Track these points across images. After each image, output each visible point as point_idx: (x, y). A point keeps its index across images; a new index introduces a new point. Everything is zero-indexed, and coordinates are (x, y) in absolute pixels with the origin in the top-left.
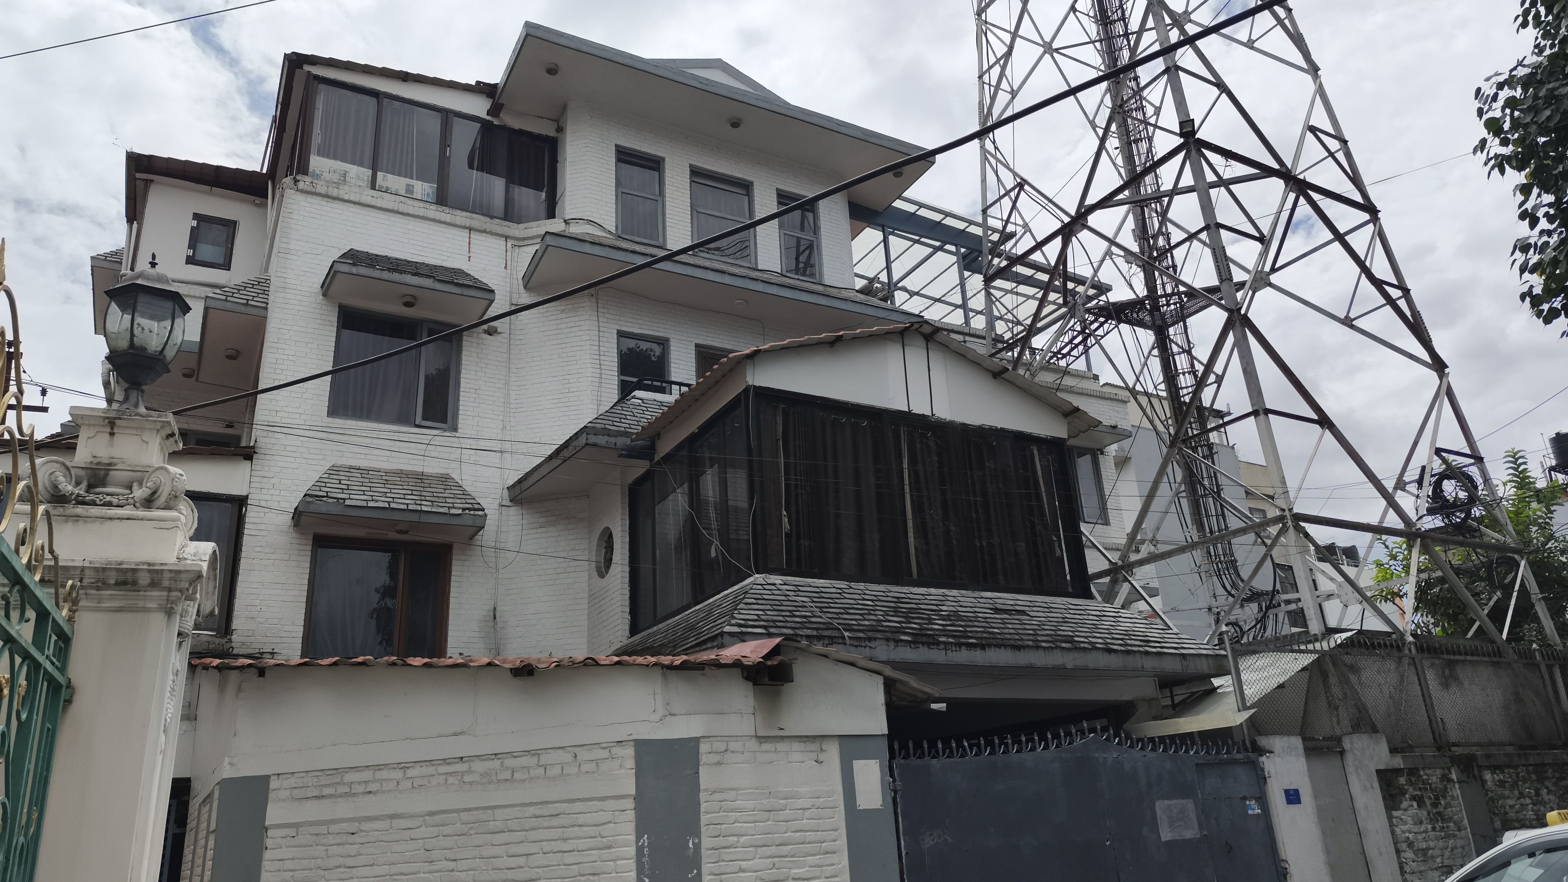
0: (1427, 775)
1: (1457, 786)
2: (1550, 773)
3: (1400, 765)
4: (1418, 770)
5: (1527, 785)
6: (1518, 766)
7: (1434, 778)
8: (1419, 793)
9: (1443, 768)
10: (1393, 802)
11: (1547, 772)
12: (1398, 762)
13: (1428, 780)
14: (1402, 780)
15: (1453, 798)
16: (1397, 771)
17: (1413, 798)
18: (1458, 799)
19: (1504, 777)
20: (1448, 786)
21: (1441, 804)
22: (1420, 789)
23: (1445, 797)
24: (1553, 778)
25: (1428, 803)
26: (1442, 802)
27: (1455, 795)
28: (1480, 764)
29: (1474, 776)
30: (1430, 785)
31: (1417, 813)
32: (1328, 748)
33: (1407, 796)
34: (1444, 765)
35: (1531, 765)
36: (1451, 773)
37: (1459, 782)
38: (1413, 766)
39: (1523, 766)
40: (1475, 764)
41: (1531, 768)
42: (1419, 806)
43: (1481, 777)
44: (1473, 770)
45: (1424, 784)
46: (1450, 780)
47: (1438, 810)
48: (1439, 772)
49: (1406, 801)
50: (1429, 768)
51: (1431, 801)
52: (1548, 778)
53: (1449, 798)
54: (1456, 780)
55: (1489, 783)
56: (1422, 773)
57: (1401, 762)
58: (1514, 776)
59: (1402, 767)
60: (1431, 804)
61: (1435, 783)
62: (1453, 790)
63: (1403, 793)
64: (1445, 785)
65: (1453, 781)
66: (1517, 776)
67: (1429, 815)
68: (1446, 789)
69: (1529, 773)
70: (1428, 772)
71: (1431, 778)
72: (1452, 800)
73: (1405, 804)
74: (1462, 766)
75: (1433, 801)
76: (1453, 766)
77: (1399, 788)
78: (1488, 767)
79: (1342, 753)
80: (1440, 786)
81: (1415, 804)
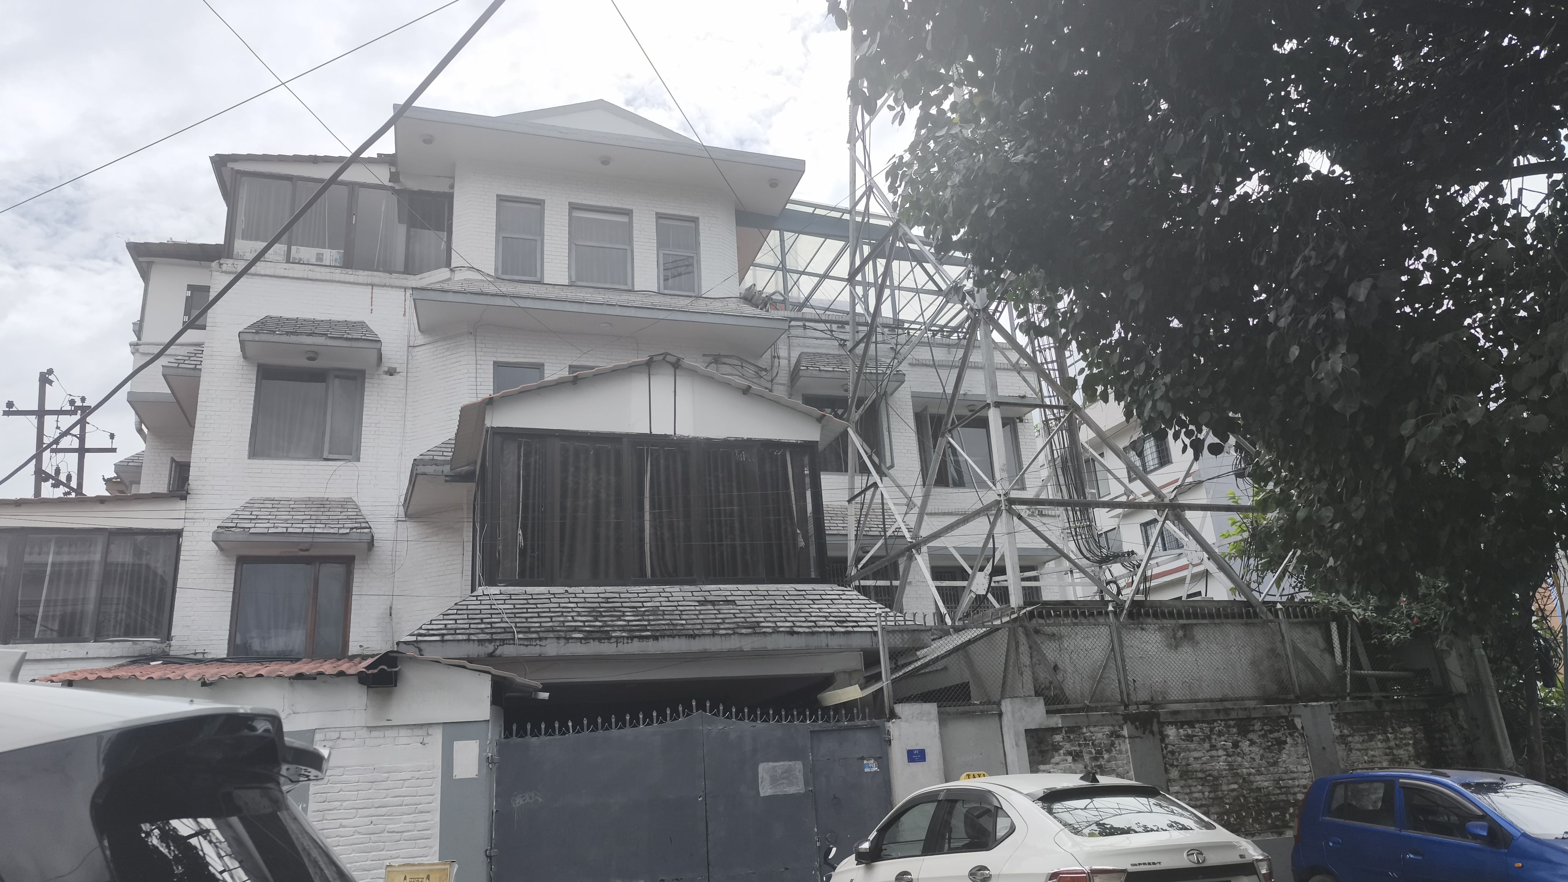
0: (1091, 732)
1: (1127, 741)
2: (1257, 726)
3: (1057, 724)
4: (1080, 728)
5: (1223, 738)
6: (1214, 721)
7: (1100, 735)
8: (1078, 748)
9: (1113, 726)
10: (1043, 757)
11: (1254, 725)
12: (1056, 721)
13: (1091, 736)
14: (1058, 738)
15: (1120, 752)
16: (1055, 730)
17: (1070, 753)
18: (1127, 752)
19: (1193, 731)
20: (1117, 742)
21: (1103, 758)
22: (1080, 745)
23: (1109, 751)
24: (1260, 731)
25: (1087, 757)
26: (1106, 756)
27: (1124, 750)
28: (1162, 720)
29: (1152, 732)
30: (1093, 741)
31: (1070, 767)
32: (982, 712)
33: (1061, 751)
34: (1115, 722)
35: (1232, 720)
36: (1123, 729)
37: (1130, 737)
38: (1075, 725)
39: (1221, 721)
40: (1155, 720)
41: (1232, 723)
42: (1074, 760)
43: (1161, 733)
44: (1152, 726)
45: (1085, 740)
46: (1118, 736)
47: (1099, 763)
48: (1107, 730)
49: (1059, 755)
50: (1095, 726)
51: (1091, 756)
52: (1253, 731)
53: (1115, 752)
54: (1127, 736)
55: (1171, 738)
56: (1085, 730)
57: (1060, 721)
58: (1207, 731)
59: (1060, 725)
60: (1090, 758)
61: (1100, 739)
62: (1122, 746)
63: (1056, 748)
64: (1112, 741)
65: (1124, 737)
66: (1212, 730)
67: (1085, 768)
68: (1113, 744)
69: (1228, 727)
70: (1092, 729)
71: (1096, 734)
72: (1118, 754)
73: (1057, 759)
74: (1137, 723)
75: (1094, 755)
76: (1126, 723)
77: (1052, 745)
78: (1171, 723)
79: (1000, 715)
80: (1106, 742)
81: (1070, 759)
